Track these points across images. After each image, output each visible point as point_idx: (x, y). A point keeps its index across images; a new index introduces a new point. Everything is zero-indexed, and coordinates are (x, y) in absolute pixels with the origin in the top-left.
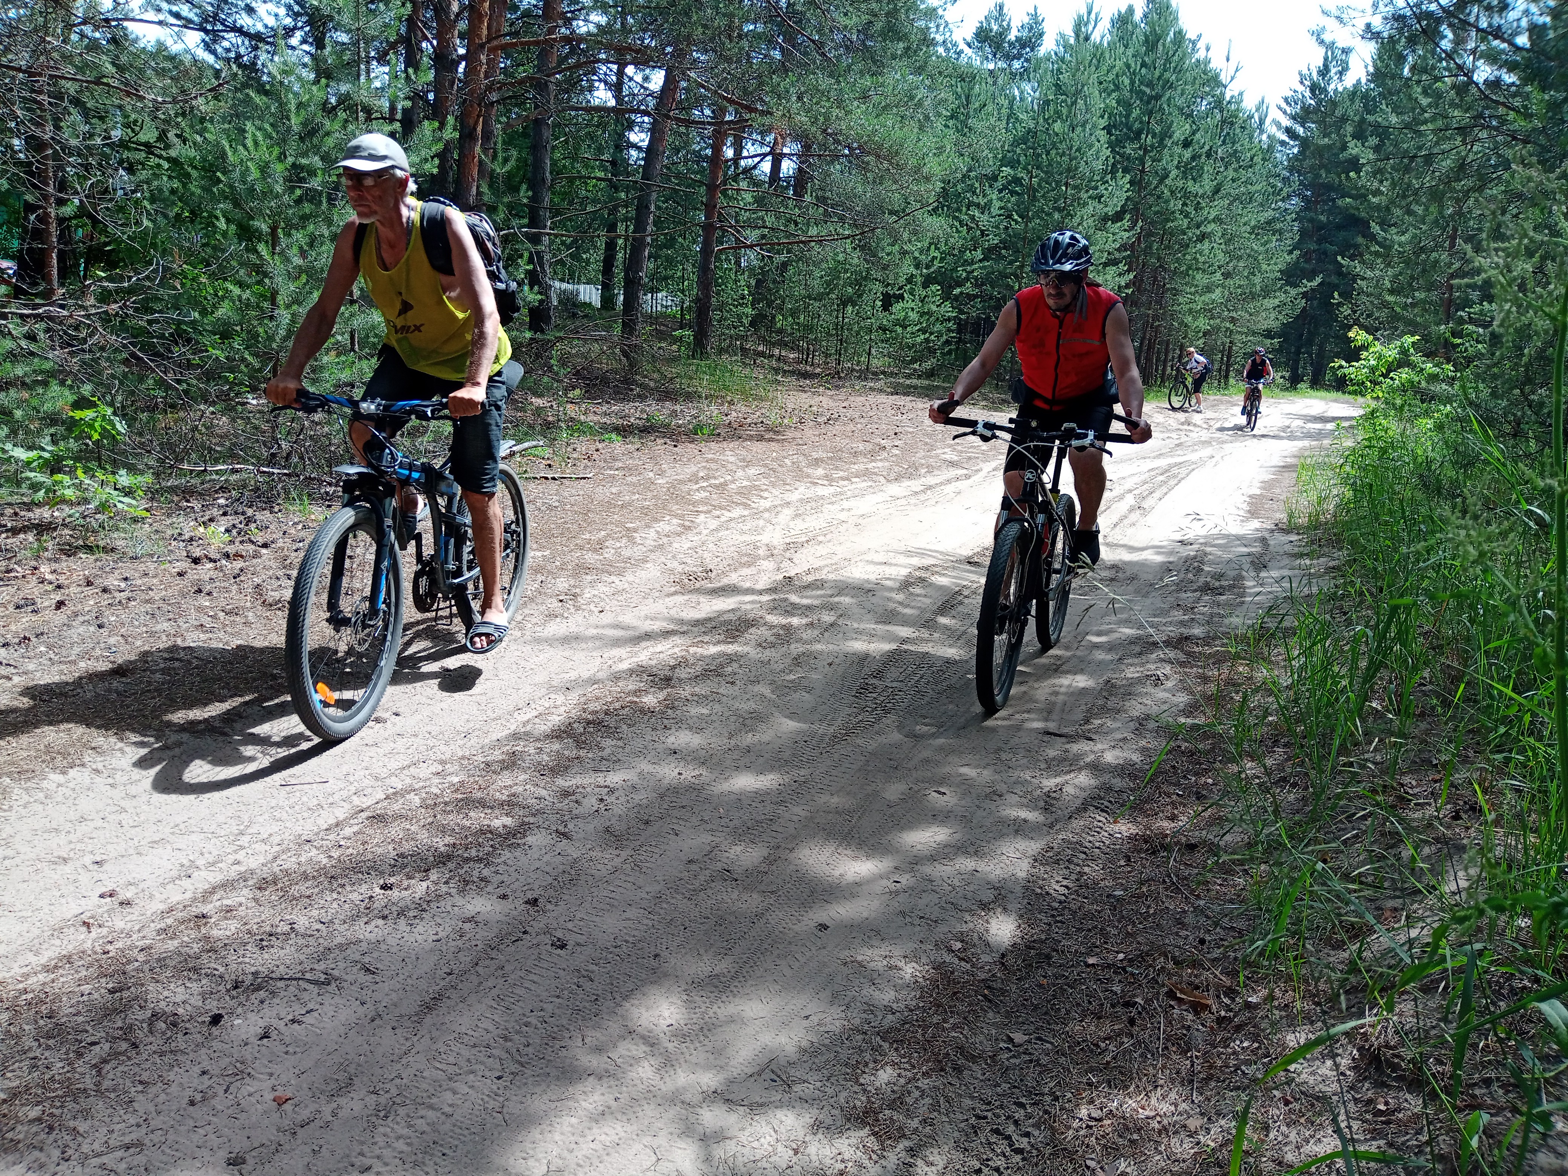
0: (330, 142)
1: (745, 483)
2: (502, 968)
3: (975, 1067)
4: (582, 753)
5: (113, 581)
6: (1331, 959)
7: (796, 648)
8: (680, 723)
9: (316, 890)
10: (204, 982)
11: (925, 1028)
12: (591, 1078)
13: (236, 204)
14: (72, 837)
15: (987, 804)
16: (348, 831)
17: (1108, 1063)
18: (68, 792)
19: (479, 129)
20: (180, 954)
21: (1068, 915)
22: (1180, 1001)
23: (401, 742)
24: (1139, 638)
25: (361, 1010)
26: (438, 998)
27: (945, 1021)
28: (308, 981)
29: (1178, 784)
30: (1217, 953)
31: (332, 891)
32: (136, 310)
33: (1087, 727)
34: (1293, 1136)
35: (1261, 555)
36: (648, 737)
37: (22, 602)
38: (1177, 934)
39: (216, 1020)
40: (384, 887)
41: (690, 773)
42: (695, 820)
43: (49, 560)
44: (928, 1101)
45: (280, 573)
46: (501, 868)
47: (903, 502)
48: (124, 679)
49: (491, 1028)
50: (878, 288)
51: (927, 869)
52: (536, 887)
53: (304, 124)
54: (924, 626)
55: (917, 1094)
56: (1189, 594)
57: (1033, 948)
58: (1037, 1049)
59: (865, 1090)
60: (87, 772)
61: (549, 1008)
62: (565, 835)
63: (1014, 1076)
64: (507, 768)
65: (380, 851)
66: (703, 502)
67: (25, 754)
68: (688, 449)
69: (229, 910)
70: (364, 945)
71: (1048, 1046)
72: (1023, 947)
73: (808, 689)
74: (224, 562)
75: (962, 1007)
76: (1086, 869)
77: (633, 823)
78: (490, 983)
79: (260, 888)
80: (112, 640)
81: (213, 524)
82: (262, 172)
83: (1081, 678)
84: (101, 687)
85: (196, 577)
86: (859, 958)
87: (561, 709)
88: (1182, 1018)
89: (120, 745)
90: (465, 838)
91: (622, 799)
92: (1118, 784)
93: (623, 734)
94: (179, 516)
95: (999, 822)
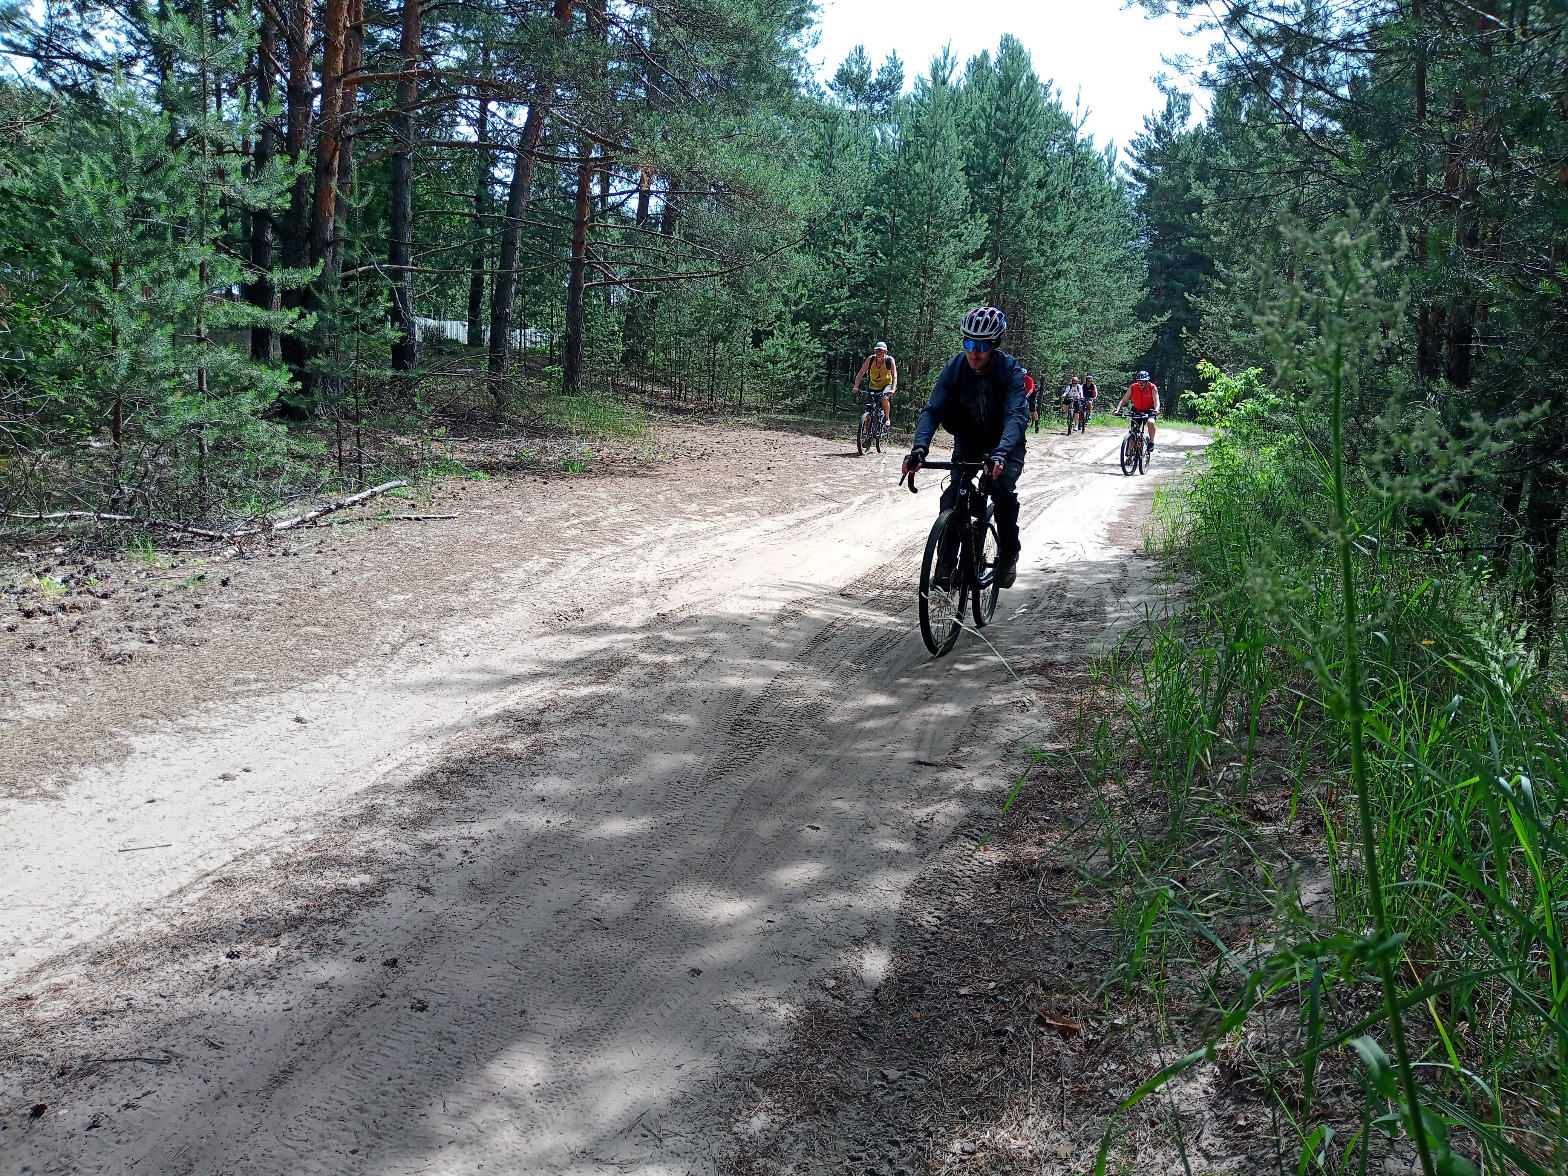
0: (174, 176)
1: (618, 520)
2: (358, 1035)
3: (849, 1107)
4: (446, 804)
6: (1193, 977)
7: (669, 687)
8: (548, 769)
9: (157, 961)
10: (25, 1070)
11: (799, 1070)
12: (453, 1147)
13: (73, 240)
15: (861, 837)
16: (192, 897)
17: (980, 1094)
19: (336, 163)
21: (939, 946)
22: (1050, 1027)
23: (250, 798)
24: (1005, 666)
25: (204, 1089)
26: (288, 1071)
27: (819, 1062)
28: (147, 1061)
29: (1045, 810)
30: (1083, 977)
31: (174, 962)
33: (956, 755)
34: (1160, 1158)
35: (1121, 581)
36: (515, 785)
38: (1046, 960)
39: (38, 1111)
40: (231, 955)
41: (557, 820)
42: (564, 869)
44: (802, 1145)
45: (121, 625)
46: (358, 929)
47: (776, 536)
49: (346, 1099)
50: (748, 324)
51: (801, 907)
52: (395, 946)
53: (146, 158)
54: (798, 660)
55: (791, 1139)
56: (1053, 621)
57: (906, 981)
58: (910, 1084)
59: (738, 1139)
61: (408, 1074)
62: (427, 891)
63: (888, 1113)
64: (366, 823)
65: (226, 916)
66: (575, 540)
68: (558, 486)
69: (58, 989)
70: (208, 1018)
71: (922, 1080)
72: (896, 981)
73: (682, 728)
74: (60, 615)
75: (836, 1047)
76: (958, 899)
77: (499, 874)
78: (346, 1051)
79: (94, 963)
81: (49, 574)
82: (101, 206)
83: (950, 706)
85: (28, 631)
86: (733, 1002)
87: (422, 758)
88: (1052, 1044)
90: (319, 899)
91: (488, 850)
92: (988, 811)
93: (488, 783)
94: (12, 567)
95: (872, 855)
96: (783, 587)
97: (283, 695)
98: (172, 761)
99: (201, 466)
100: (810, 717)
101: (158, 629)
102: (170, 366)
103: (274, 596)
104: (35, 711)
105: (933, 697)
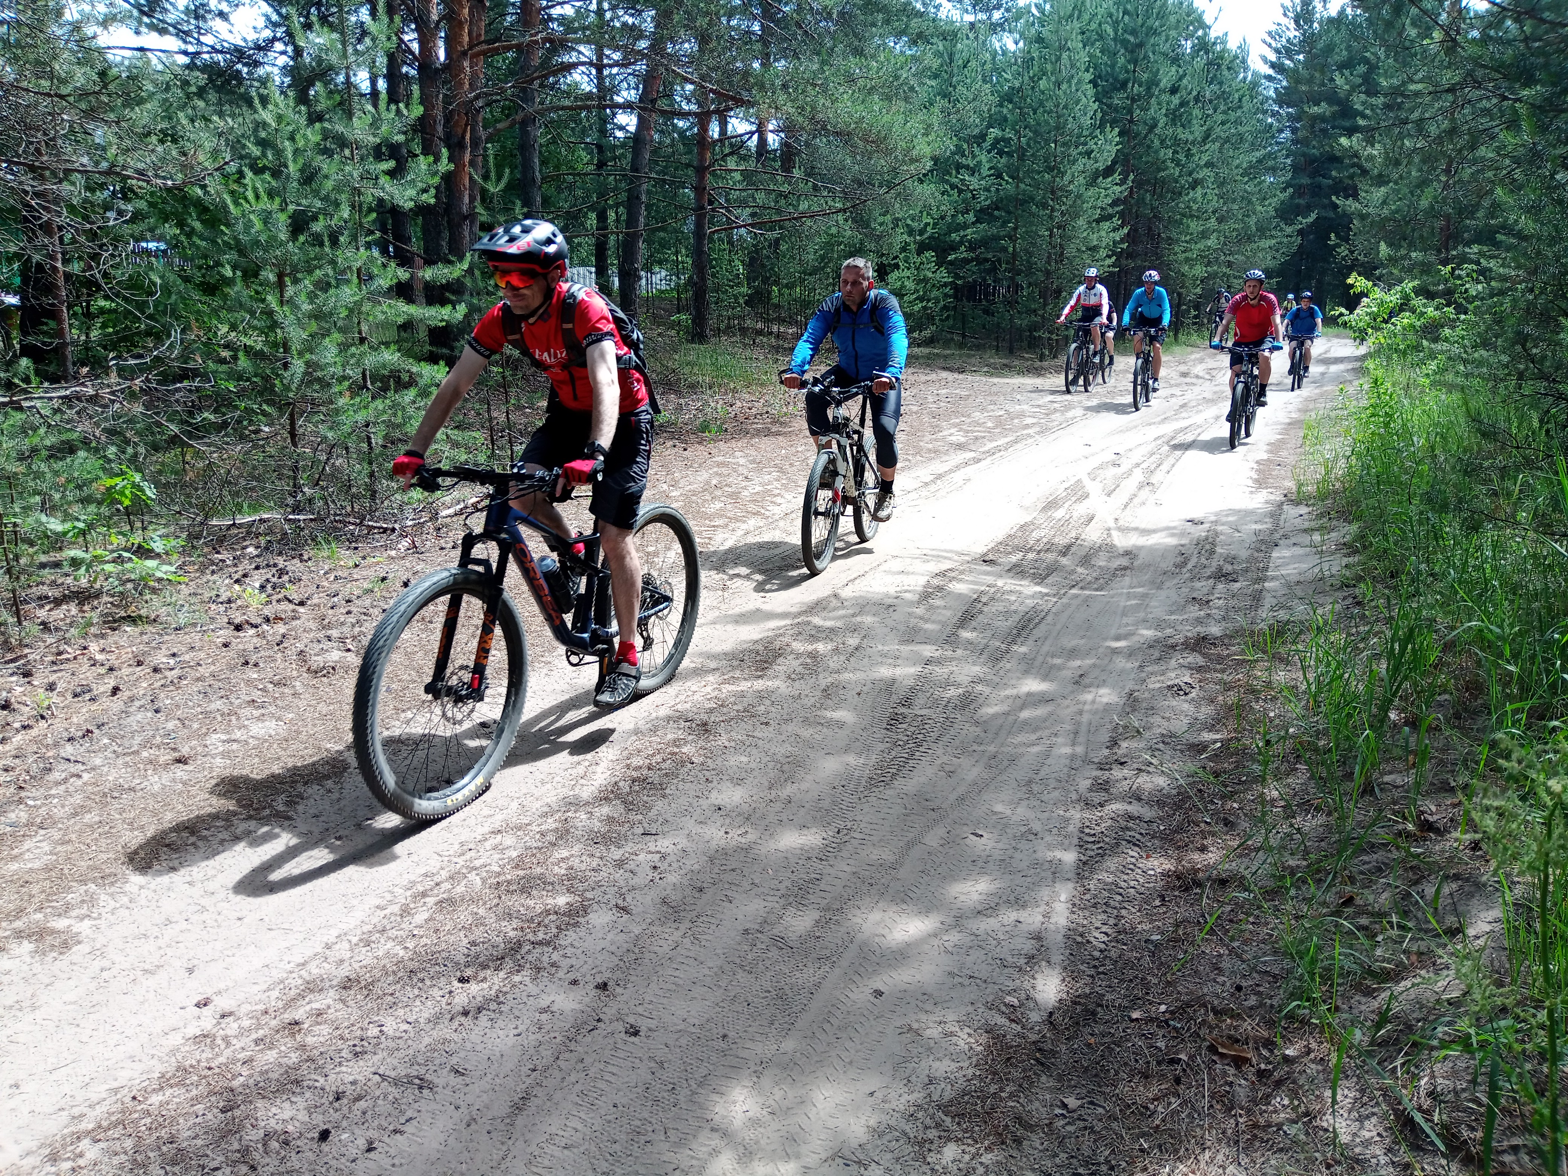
0: (329, 184)
2: (582, 1060)
3: (1033, 1137)
4: (632, 816)
5: (161, 658)
6: (1363, 1008)
7: (825, 680)
8: (720, 774)
9: (398, 986)
10: (308, 1095)
11: (984, 1099)
13: (242, 252)
14: (160, 942)
15: (1023, 845)
16: (420, 917)
17: (1158, 1126)
19: (468, 136)
20: (280, 1065)
21: (1109, 966)
22: (1222, 1056)
24: (1157, 641)
25: (457, 1115)
26: (526, 1097)
27: (1002, 1090)
29: (1205, 811)
30: (1253, 1001)
31: (413, 987)
32: (159, 383)
35: (1272, 532)
36: (692, 794)
37: (79, 690)
38: (1215, 981)
39: (324, 1135)
40: (462, 980)
41: (736, 831)
43: (95, 636)
45: (321, 635)
46: (569, 951)
47: (913, 495)
48: (186, 767)
49: (580, 1127)
51: (972, 923)
53: (302, 171)
54: (947, 643)
55: (981, 1170)
56: (1204, 583)
57: (1079, 1003)
58: (1090, 1114)
59: (932, 1169)
62: (624, 909)
63: (1070, 1143)
64: (561, 838)
65: (452, 939)
66: (720, 514)
67: (104, 856)
68: (697, 452)
69: (319, 1014)
70: (451, 1044)
71: (1101, 1110)
72: (1068, 1003)
73: (841, 725)
74: (265, 627)
75: (1016, 1074)
76: (1124, 912)
77: (688, 892)
78: (573, 1078)
79: (345, 988)
80: (170, 725)
81: (247, 580)
82: (265, 222)
83: (1103, 691)
84: (166, 778)
85: (241, 647)
86: (915, 1026)
87: (603, 765)
88: (1225, 1074)
89: (192, 839)
90: (531, 920)
91: (675, 865)
92: (1148, 813)
93: (668, 791)
94: (213, 572)
95: (1036, 864)
96: (926, 557)
99: (370, 463)
100: (964, 707)
101: (354, 638)
102: (338, 370)
104: (258, 729)
105: (1086, 681)
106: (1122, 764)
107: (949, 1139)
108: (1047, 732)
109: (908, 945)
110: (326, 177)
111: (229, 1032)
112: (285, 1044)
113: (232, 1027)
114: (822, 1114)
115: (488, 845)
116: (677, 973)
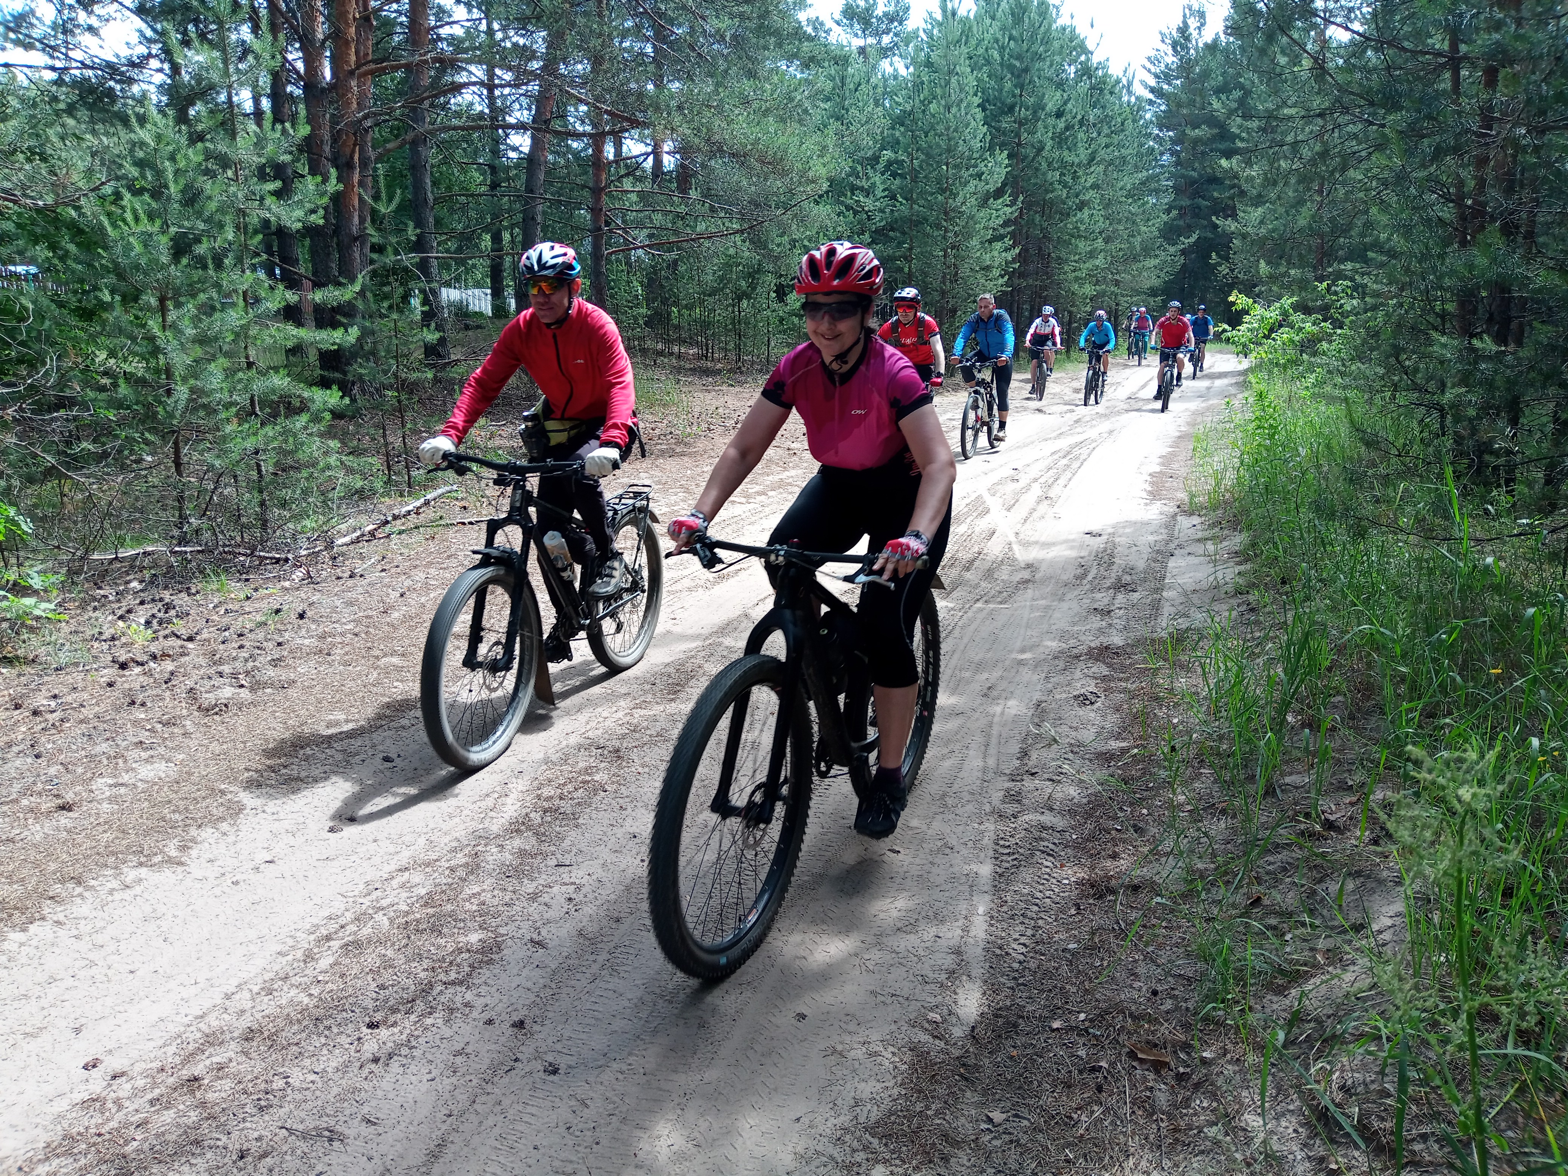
0: (212, 206)
2: (500, 1103)
3: (960, 1153)
4: (544, 847)
5: (41, 701)
6: (1275, 1006)
9: (304, 1035)
10: (209, 1155)
11: (910, 1118)
13: (121, 279)
14: (44, 1002)
15: (940, 859)
16: (325, 962)
17: (1082, 1136)
18: (32, 951)
19: (356, 157)
20: (178, 1125)
21: (1028, 977)
22: (1142, 1061)
24: (1062, 652)
25: (369, 1166)
26: (442, 1144)
27: (928, 1108)
29: (1116, 819)
30: (1168, 1005)
31: (320, 1035)
32: (33, 412)
35: (1167, 543)
36: (605, 821)
38: (1131, 986)
40: (372, 1026)
45: (212, 671)
46: (483, 990)
48: (70, 814)
52: (520, 1007)
53: (184, 192)
56: (1104, 594)
57: (1001, 1016)
58: (1015, 1127)
60: (48, 925)
62: (539, 943)
63: (997, 1159)
64: (472, 873)
65: (359, 983)
69: (220, 1068)
70: (361, 1092)
71: (1026, 1123)
72: (990, 1016)
74: (152, 664)
75: (941, 1090)
76: (1040, 922)
77: (605, 922)
78: (490, 1121)
79: (247, 1039)
80: (53, 771)
81: (132, 616)
82: (146, 246)
83: (1012, 703)
84: (48, 826)
85: (126, 686)
86: (839, 1048)
87: (513, 796)
88: (1145, 1079)
89: (79, 890)
90: (443, 960)
91: (590, 896)
92: (1060, 823)
93: (581, 821)
94: (95, 609)
95: (953, 878)
97: (374, 735)
98: (282, 815)
99: (261, 492)
101: (247, 673)
102: (225, 397)
103: (350, 626)
104: (146, 772)
105: (995, 693)
106: (1033, 774)
107: (877, 1162)
108: (958, 746)
109: (829, 965)
110: (209, 198)
111: (121, 1094)
112: (184, 1102)
113: (124, 1088)
114: (748, 1143)
115: (395, 883)
116: (596, 1007)
